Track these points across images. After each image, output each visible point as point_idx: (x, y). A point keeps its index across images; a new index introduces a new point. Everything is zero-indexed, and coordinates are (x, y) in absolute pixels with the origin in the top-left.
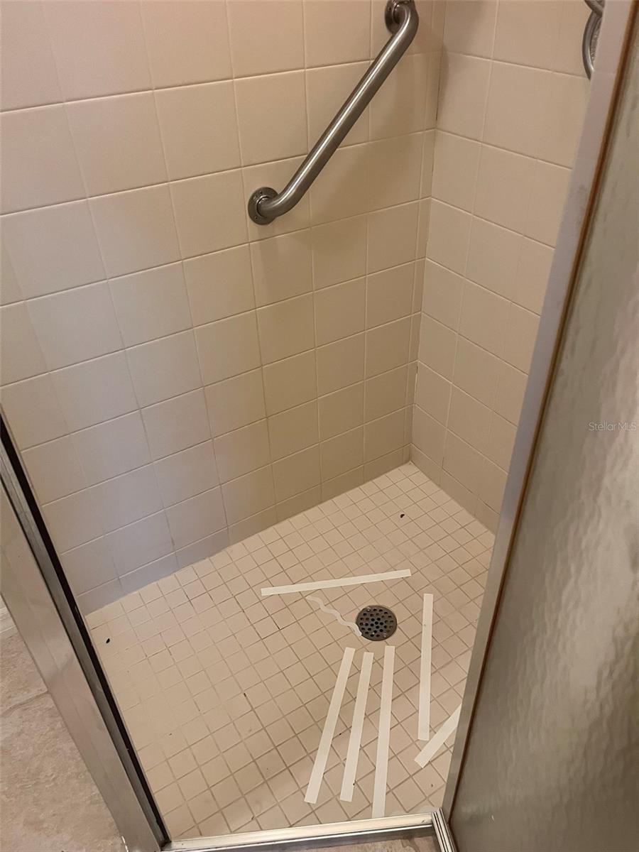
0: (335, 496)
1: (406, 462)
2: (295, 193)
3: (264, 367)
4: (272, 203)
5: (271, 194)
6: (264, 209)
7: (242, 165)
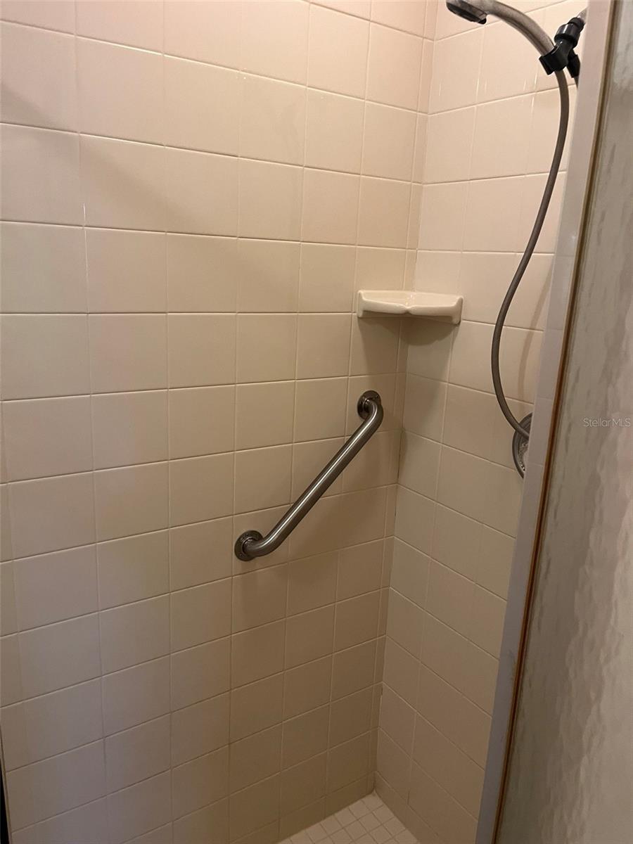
0: (293, 834)
1: (370, 792)
2: (277, 538)
3: (232, 691)
4: (257, 545)
5: (256, 536)
6: (250, 549)
7: (234, 513)
